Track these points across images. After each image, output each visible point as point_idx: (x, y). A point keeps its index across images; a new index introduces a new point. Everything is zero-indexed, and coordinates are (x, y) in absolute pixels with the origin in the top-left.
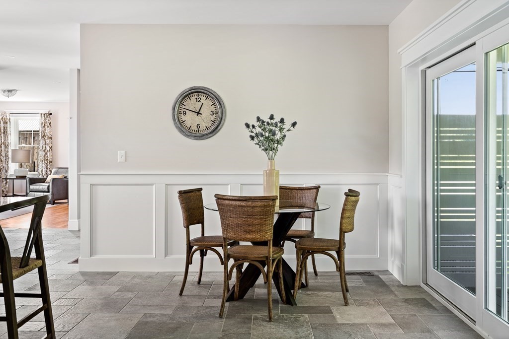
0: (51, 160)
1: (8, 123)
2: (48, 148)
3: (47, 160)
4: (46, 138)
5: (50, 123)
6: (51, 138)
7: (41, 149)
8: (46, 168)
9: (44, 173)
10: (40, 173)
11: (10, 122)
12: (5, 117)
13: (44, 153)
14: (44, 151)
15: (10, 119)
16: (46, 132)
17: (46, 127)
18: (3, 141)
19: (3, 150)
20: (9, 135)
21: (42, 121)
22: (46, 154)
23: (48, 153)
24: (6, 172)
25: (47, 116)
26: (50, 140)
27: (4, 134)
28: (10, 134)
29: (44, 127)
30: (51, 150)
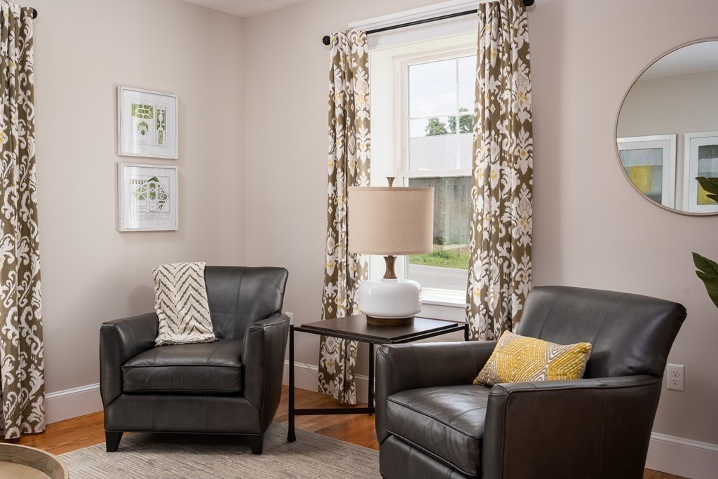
0: (525, 240)
1: (360, 74)
2: (512, 181)
3: (509, 238)
4: (503, 127)
5: (523, 52)
6: (528, 126)
7: (481, 182)
8: (503, 282)
9: (493, 301)
10: (477, 301)
11: (366, 70)
12: (346, 49)
13: (495, 205)
14: (494, 193)
15: (365, 55)
16: (506, 95)
17: (504, 71)
18: (339, 156)
19: (340, 193)
20: (362, 130)
21: (487, 41)
22: (502, 208)
23: (513, 205)
24: (351, 284)
25: (510, 13)
26: (524, 134)
27: (344, 125)
28: (367, 124)
29: (495, 72)
30: (524, 192)
